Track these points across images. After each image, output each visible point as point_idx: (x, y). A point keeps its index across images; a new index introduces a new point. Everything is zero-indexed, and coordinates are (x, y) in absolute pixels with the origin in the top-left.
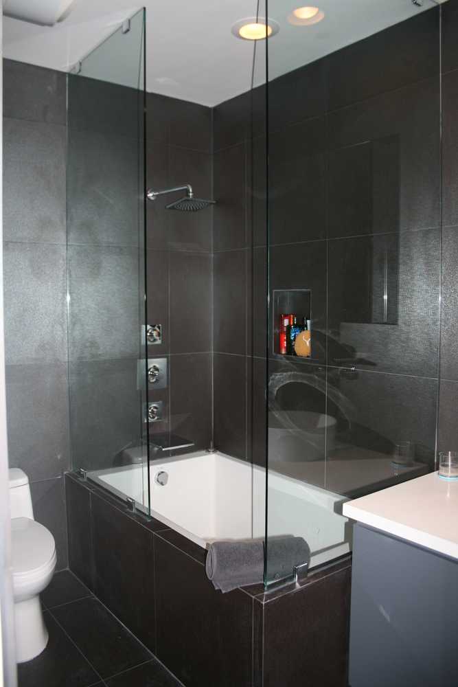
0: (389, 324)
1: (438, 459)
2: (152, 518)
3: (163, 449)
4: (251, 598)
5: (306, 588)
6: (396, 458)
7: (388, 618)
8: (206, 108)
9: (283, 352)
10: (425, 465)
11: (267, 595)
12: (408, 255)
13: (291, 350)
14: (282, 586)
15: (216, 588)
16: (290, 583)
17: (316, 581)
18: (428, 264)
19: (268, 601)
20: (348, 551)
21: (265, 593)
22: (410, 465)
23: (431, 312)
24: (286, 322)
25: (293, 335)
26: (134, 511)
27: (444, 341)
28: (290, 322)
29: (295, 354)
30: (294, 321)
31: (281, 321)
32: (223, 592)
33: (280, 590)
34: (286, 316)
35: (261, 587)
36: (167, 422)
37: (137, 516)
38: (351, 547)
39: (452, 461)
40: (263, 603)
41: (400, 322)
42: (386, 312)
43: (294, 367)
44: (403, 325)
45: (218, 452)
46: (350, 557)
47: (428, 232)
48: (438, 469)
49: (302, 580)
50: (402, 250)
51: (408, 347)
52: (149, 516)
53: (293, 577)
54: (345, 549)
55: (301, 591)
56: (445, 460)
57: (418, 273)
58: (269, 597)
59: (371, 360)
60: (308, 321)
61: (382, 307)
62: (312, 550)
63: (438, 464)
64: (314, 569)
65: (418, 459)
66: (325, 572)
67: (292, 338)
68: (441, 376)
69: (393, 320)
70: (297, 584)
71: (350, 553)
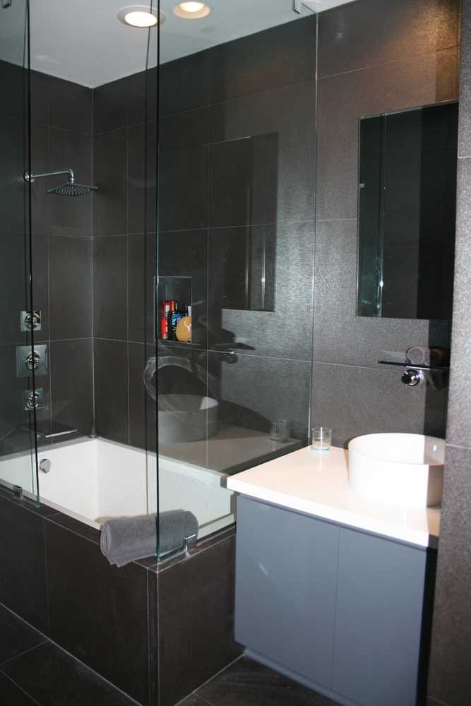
0: (267, 311)
1: (311, 435)
2: (41, 504)
3: (47, 437)
4: (146, 570)
5: (196, 556)
6: (274, 435)
7: (266, 573)
8: (87, 89)
9: (165, 337)
10: (298, 441)
11: (160, 566)
12: (285, 247)
13: (172, 335)
14: (173, 557)
15: (112, 564)
16: (180, 553)
17: (205, 549)
18: (302, 255)
19: (162, 570)
20: (233, 521)
21: (158, 564)
22: (285, 441)
23: (304, 300)
24: (167, 308)
25: (174, 320)
26: (22, 498)
27: (316, 327)
28: (171, 308)
29: (176, 339)
30: (175, 307)
31: (162, 307)
32: (119, 566)
33: (173, 560)
34: (168, 302)
35: (154, 559)
36: (48, 409)
37: (25, 502)
38: (235, 517)
39: (324, 436)
40: (157, 572)
41: (277, 307)
42: (263, 299)
43: (170, 351)
44: (279, 312)
45: (100, 437)
46: (234, 527)
47: (304, 225)
48: (311, 444)
49: (192, 550)
50: (279, 241)
51: (284, 331)
52: (38, 502)
53: (183, 547)
54: (230, 520)
55: (192, 559)
56: (318, 435)
57: (294, 263)
58: (161, 567)
59: (249, 345)
60: (189, 308)
61: (260, 294)
62: (200, 523)
63: (311, 438)
64: (201, 540)
65: (293, 435)
66: (212, 542)
67: (174, 324)
68: (314, 359)
69: (270, 308)
70: (187, 553)
71: (235, 523)
